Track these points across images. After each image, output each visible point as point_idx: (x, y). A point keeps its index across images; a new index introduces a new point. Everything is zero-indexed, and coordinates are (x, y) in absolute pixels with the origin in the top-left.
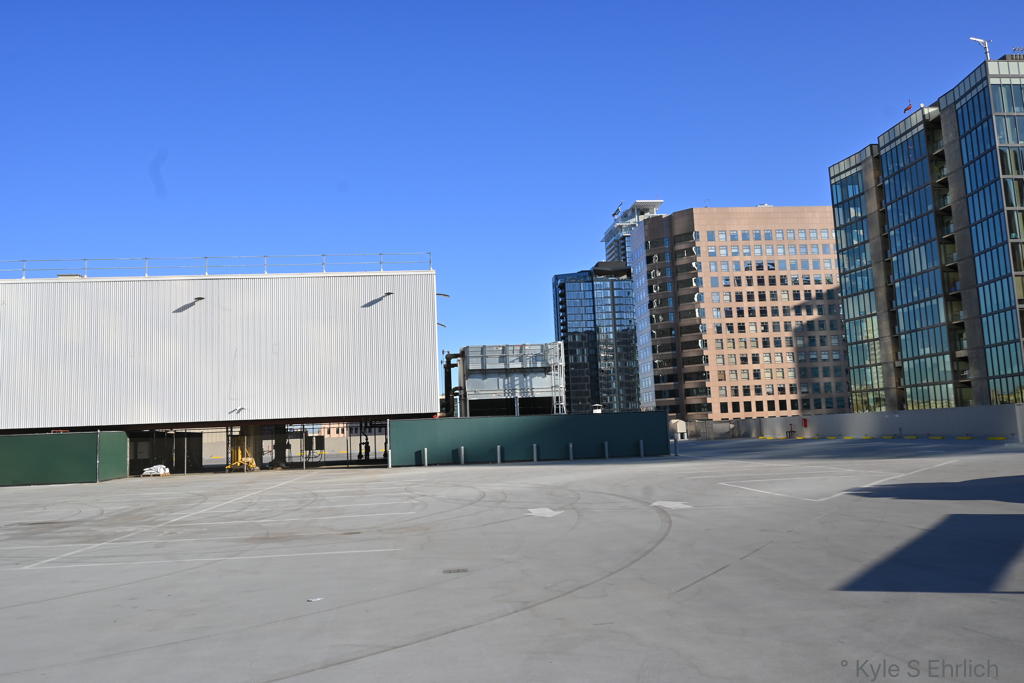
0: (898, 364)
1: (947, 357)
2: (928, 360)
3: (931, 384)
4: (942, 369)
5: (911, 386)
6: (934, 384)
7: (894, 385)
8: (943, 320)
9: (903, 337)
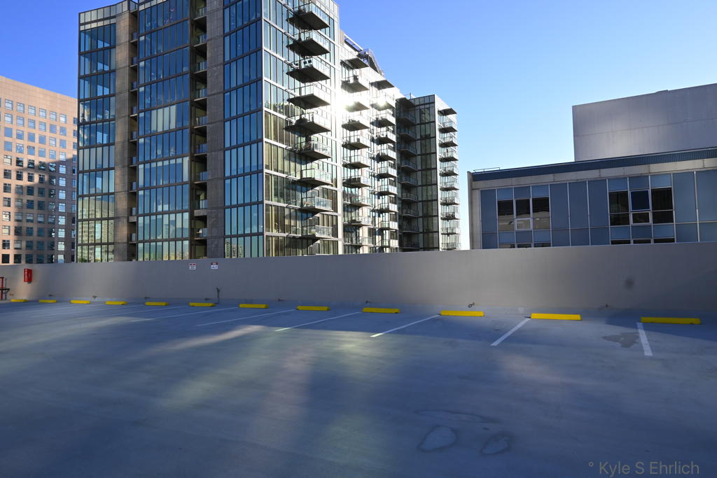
0: (133, 219)
1: (186, 215)
2: (166, 217)
3: (166, 240)
4: (179, 225)
5: (144, 242)
6: (169, 240)
7: (125, 240)
8: (186, 178)
9: (141, 193)
